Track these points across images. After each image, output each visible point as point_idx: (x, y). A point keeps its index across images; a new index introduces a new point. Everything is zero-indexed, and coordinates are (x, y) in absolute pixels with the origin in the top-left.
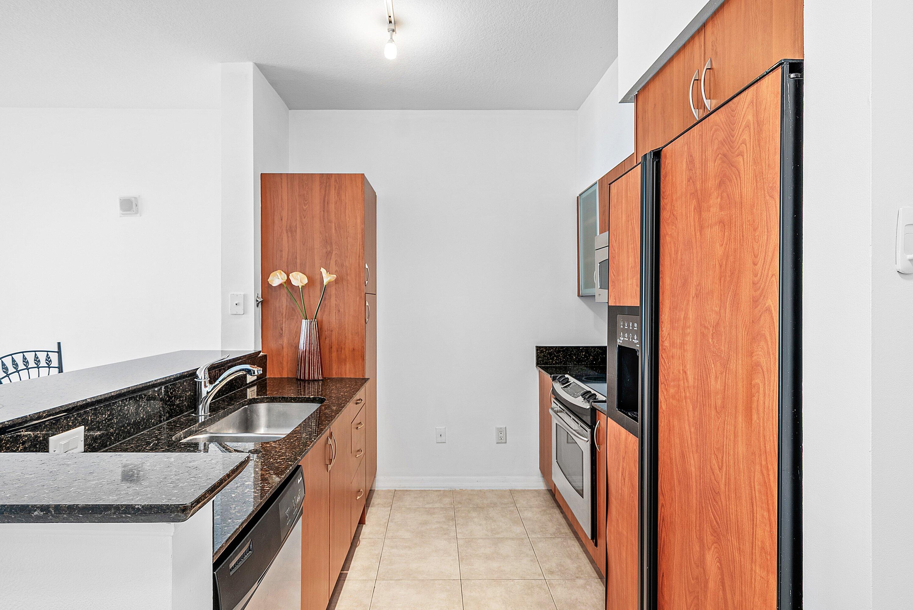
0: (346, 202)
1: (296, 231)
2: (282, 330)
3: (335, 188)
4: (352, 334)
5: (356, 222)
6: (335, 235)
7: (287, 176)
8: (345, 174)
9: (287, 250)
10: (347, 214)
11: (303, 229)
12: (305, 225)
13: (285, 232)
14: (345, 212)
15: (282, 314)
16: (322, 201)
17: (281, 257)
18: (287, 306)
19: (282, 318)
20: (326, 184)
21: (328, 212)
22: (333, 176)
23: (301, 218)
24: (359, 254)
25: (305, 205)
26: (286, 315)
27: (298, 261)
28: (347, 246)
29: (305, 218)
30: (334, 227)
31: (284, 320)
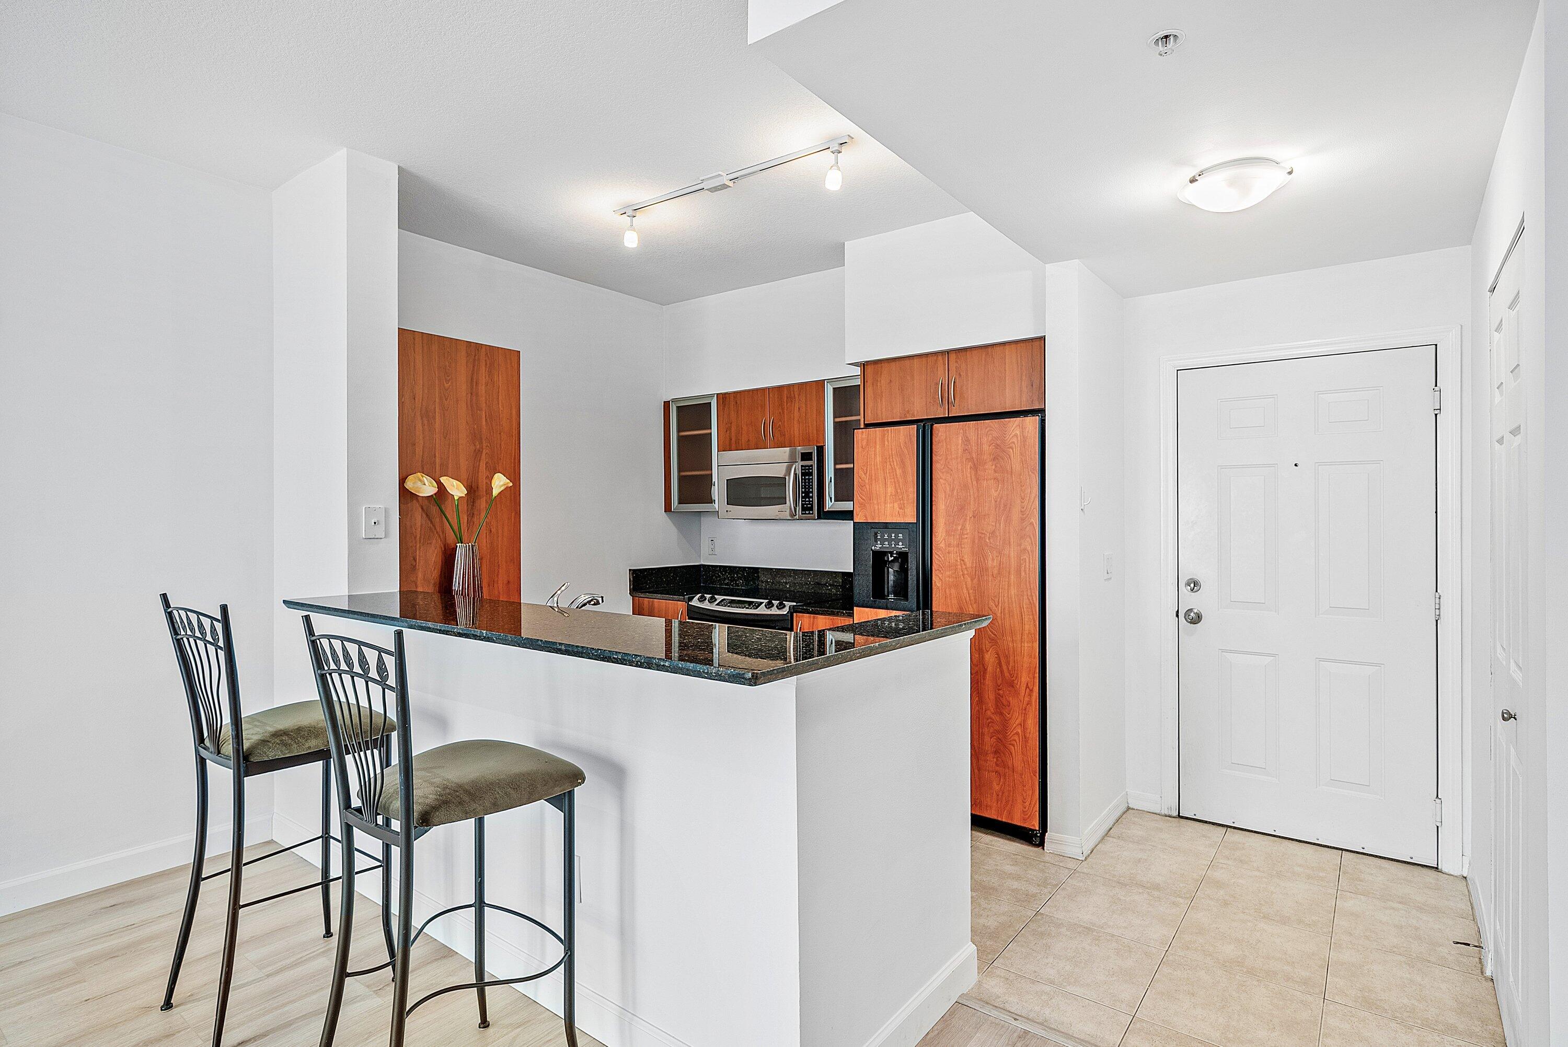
0: (499, 386)
1: (434, 418)
2: (416, 561)
3: (486, 364)
4: (506, 562)
5: (511, 414)
6: (485, 428)
7: (422, 336)
8: (498, 347)
9: (423, 443)
10: (500, 401)
11: (444, 415)
12: (447, 410)
13: (419, 418)
14: (498, 398)
15: (415, 538)
16: (470, 379)
17: (414, 452)
18: (421, 526)
19: (416, 543)
20: (475, 357)
21: (477, 395)
22: (484, 347)
23: (441, 398)
24: (515, 456)
25: (447, 381)
26: (420, 537)
27: (438, 460)
28: (500, 444)
29: (446, 400)
30: (484, 416)
31: (418, 546)
